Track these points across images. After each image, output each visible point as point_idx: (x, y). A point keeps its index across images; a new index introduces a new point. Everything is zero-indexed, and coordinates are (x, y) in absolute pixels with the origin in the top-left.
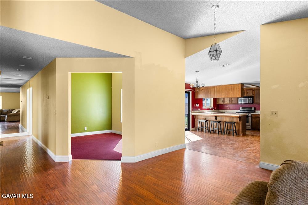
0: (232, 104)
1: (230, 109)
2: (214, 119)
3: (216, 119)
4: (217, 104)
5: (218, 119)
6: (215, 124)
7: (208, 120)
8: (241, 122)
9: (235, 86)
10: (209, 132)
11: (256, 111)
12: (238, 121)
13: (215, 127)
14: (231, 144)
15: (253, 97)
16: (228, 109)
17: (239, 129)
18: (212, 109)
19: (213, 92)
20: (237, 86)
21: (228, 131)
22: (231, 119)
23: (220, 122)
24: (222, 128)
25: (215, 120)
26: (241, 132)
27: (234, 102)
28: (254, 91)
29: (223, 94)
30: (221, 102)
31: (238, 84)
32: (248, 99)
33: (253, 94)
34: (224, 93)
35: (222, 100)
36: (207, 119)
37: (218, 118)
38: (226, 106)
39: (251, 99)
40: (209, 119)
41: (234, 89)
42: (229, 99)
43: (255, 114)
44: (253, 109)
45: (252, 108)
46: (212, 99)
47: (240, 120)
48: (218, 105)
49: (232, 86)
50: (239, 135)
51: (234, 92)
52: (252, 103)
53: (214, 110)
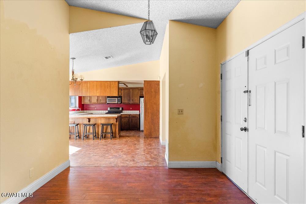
0: (100, 104)
1: (97, 110)
2: (86, 122)
3: (89, 121)
4: (82, 103)
5: (92, 122)
6: (88, 127)
7: (78, 124)
8: (118, 123)
9: (112, 84)
10: (80, 138)
11: (123, 111)
12: (115, 122)
13: (88, 131)
14: (119, 149)
15: (121, 97)
16: (95, 110)
17: (115, 131)
18: (79, 110)
19: (85, 88)
20: (114, 84)
21: (104, 135)
22: (107, 120)
23: (94, 125)
24: (97, 131)
25: (88, 123)
26: (118, 134)
27: (102, 102)
28: (122, 91)
29: (97, 91)
30: (86, 102)
31: (115, 82)
32: (116, 99)
33: (122, 94)
34: (99, 91)
35: (89, 99)
36: (76, 123)
37: (91, 120)
38: (92, 106)
39: (120, 98)
40: (80, 122)
41: (110, 87)
42: (96, 98)
43: (124, 115)
44: (121, 109)
45: (119, 108)
46: (78, 97)
47: (116, 122)
48: (83, 105)
49: (109, 83)
50: (115, 137)
51: (111, 90)
52: (120, 103)
53: (81, 111)
